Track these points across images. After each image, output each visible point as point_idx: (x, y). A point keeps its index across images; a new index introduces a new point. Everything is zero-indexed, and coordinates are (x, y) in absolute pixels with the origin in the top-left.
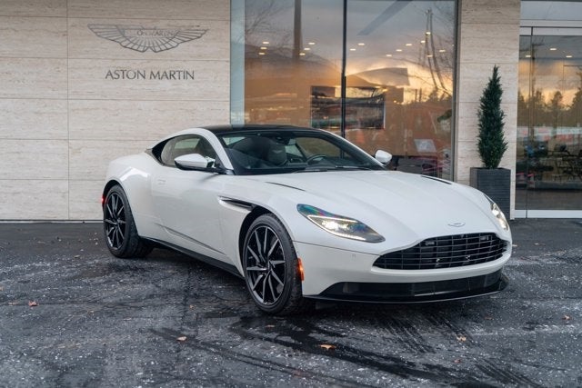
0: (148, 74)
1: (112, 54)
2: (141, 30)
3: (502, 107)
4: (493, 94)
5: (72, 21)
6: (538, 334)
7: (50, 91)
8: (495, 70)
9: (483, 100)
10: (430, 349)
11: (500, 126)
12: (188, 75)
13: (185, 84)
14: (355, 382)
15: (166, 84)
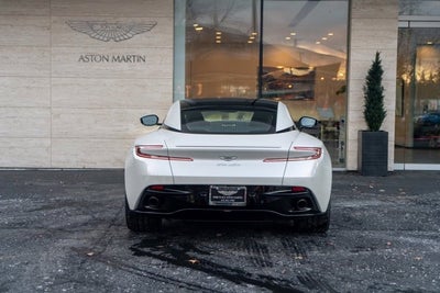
0: (110, 58)
1: (84, 43)
2: (106, 24)
3: (383, 83)
4: (375, 73)
5: (54, 18)
6: (360, 255)
7: (37, 71)
8: (378, 55)
9: (367, 78)
10: (270, 265)
11: (380, 98)
12: (141, 59)
13: (139, 66)
14: (200, 287)
15: (124, 66)
